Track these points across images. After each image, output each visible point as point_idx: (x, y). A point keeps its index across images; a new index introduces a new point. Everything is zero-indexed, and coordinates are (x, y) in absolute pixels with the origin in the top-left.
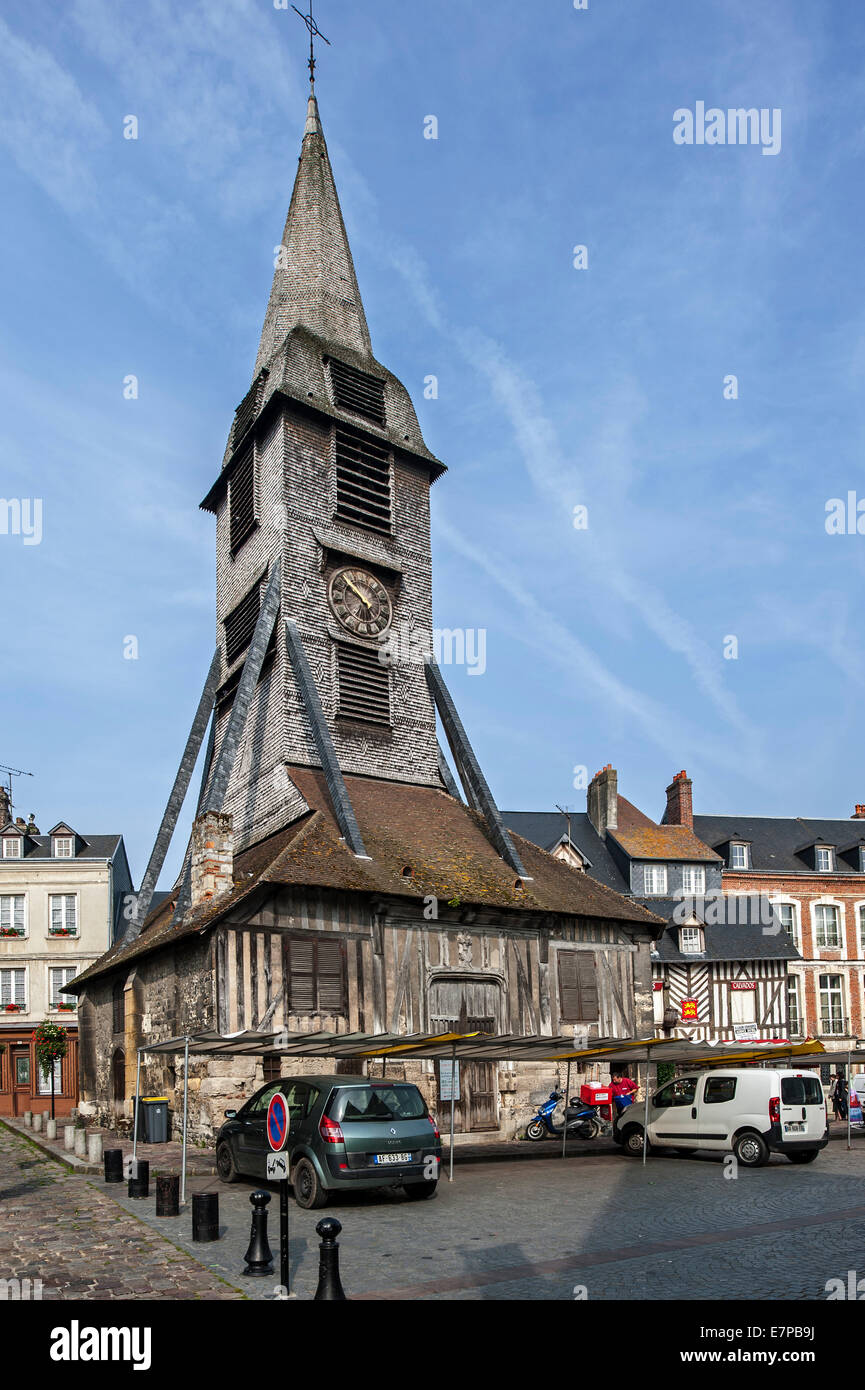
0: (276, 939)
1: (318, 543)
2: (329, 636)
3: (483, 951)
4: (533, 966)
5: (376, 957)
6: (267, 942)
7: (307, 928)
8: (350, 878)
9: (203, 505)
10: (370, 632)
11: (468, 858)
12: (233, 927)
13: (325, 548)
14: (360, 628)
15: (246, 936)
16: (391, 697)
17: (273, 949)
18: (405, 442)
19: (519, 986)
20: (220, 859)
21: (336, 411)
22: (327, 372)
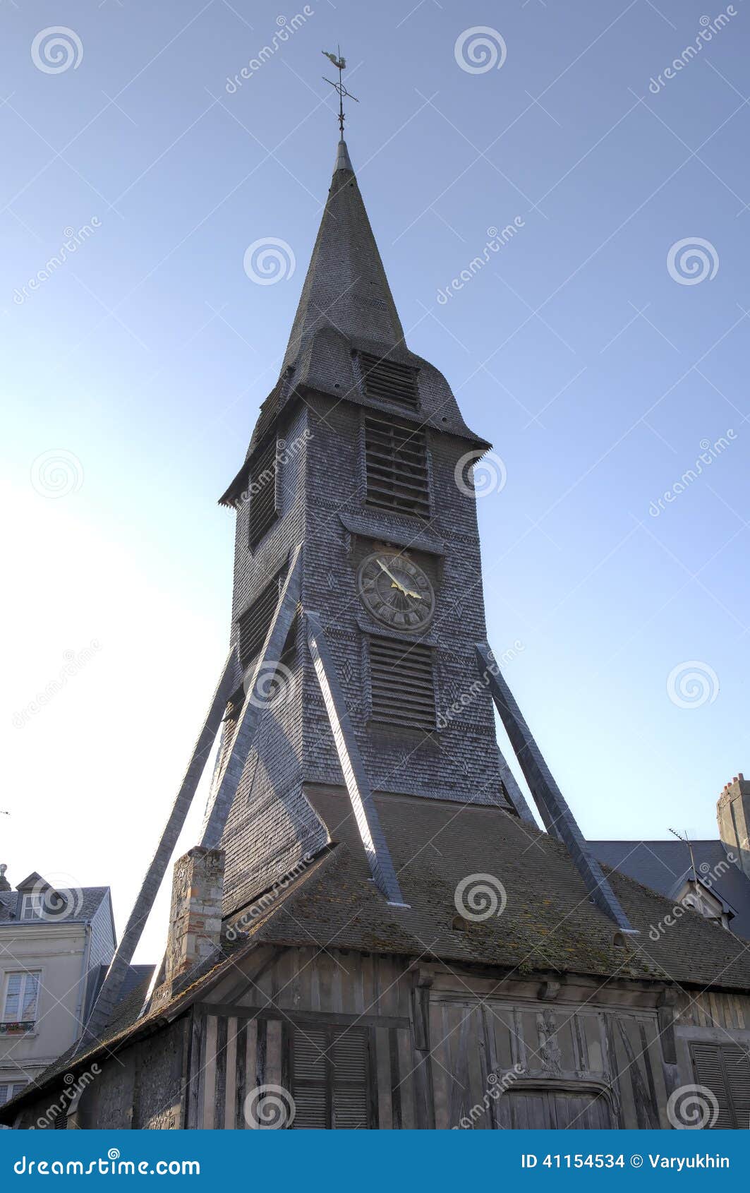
0: (274, 1027)
1: (345, 529)
2: (359, 629)
3: (576, 1043)
4: (656, 1070)
5: (418, 1053)
6: (262, 1032)
7: (319, 1009)
8: (378, 934)
9: (223, 501)
10: (408, 622)
11: (546, 903)
12: (214, 1009)
13: (352, 534)
14: (396, 619)
15: (232, 1024)
16: (436, 697)
17: (269, 1045)
18: (444, 424)
19: (637, 1101)
20: (206, 912)
21: (365, 399)
22: (355, 364)
